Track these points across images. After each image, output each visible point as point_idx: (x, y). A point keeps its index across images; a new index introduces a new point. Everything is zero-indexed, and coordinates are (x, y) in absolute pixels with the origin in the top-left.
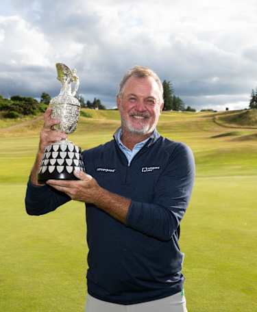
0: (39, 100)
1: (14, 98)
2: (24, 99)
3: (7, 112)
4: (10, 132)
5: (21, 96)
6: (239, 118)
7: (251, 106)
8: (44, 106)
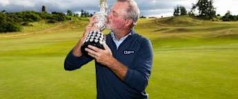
0: (66, 14)
1: (53, 13)
2: (58, 13)
3: (50, 20)
4: (52, 30)
5: (57, 12)
6: (168, 21)
7: (174, 14)
8: (69, 17)
